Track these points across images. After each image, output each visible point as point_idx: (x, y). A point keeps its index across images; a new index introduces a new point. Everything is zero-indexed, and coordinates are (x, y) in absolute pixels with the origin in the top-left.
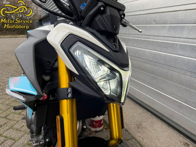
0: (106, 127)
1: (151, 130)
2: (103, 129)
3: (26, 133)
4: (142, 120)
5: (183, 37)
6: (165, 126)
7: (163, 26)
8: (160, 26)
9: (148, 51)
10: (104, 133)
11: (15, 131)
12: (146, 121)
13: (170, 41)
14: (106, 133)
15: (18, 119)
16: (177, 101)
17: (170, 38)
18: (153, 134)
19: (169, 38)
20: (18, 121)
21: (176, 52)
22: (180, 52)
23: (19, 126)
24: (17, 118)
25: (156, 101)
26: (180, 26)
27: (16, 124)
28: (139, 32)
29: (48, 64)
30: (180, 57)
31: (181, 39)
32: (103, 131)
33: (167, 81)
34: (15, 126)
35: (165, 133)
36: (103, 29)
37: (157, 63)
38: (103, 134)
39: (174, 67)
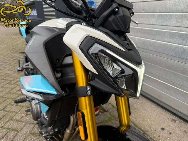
0: (102, 111)
1: (142, 110)
2: (99, 113)
3: (27, 123)
4: (133, 102)
5: (171, 25)
6: (154, 106)
7: (152, 14)
8: (149, 14)
9: (138, 38)
10: (101, 116)
11: (16, 122)
12: (137, 102)
13: (159, 29)
14: (103, 117)
15: (17, 110)
16: (164, 84)
17: (159, 26)
18: (144, 114)
19: (157, 26)
20: (16, 113)
21: (164, 39)
22: (168, 39)
23: (19, 117)
24: (15, 109)
25: (147, 85)
26: (169, 15)
27: (16, 116)
28: (136, 23)
29: (57, 61)
30: (168, 44)
31: (169, 27)
32: (99, 114)
33: (155, 65)
34: (15, 117)
35: (155, 112)
36: (116, 29)
37: (146, 50)
38: (100, 118)
39: (162, 53)
